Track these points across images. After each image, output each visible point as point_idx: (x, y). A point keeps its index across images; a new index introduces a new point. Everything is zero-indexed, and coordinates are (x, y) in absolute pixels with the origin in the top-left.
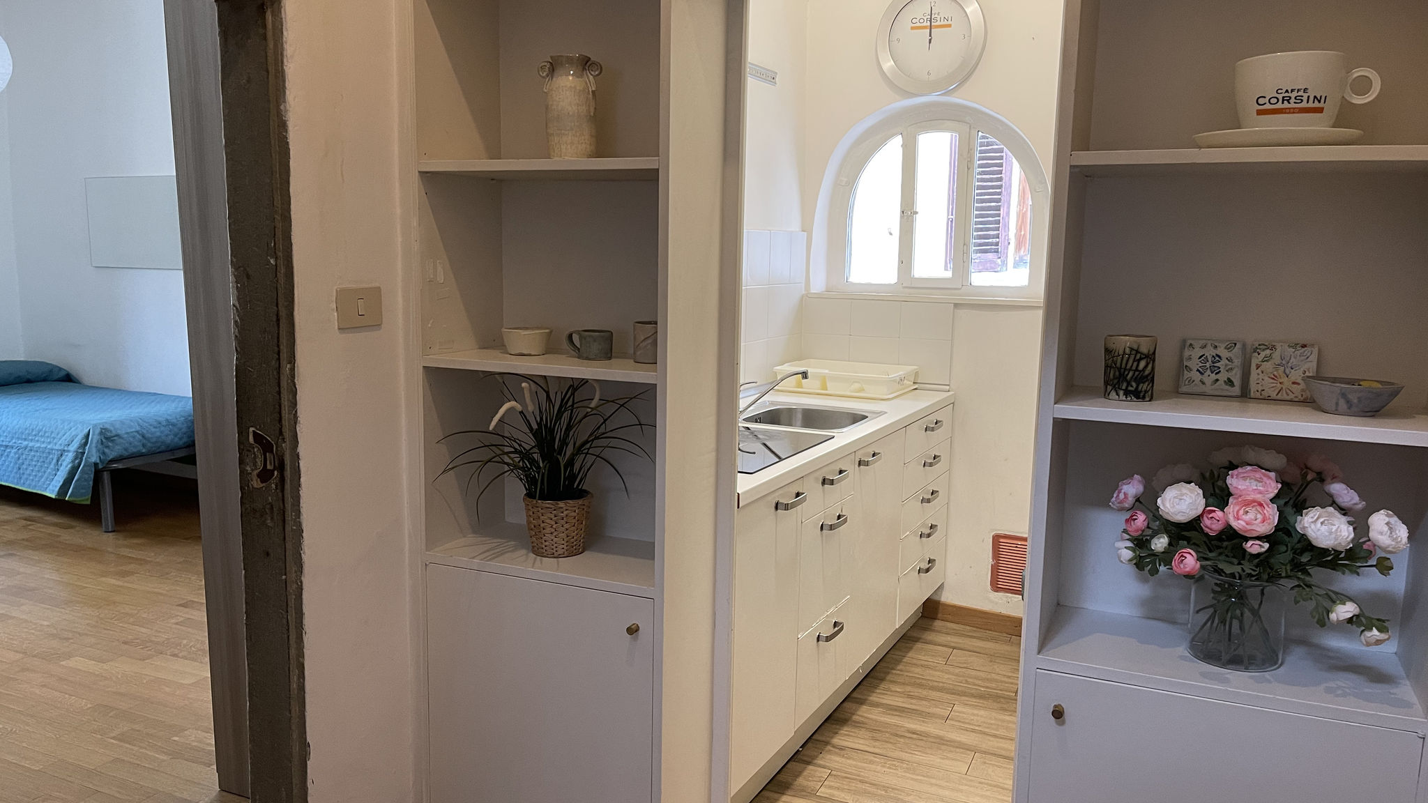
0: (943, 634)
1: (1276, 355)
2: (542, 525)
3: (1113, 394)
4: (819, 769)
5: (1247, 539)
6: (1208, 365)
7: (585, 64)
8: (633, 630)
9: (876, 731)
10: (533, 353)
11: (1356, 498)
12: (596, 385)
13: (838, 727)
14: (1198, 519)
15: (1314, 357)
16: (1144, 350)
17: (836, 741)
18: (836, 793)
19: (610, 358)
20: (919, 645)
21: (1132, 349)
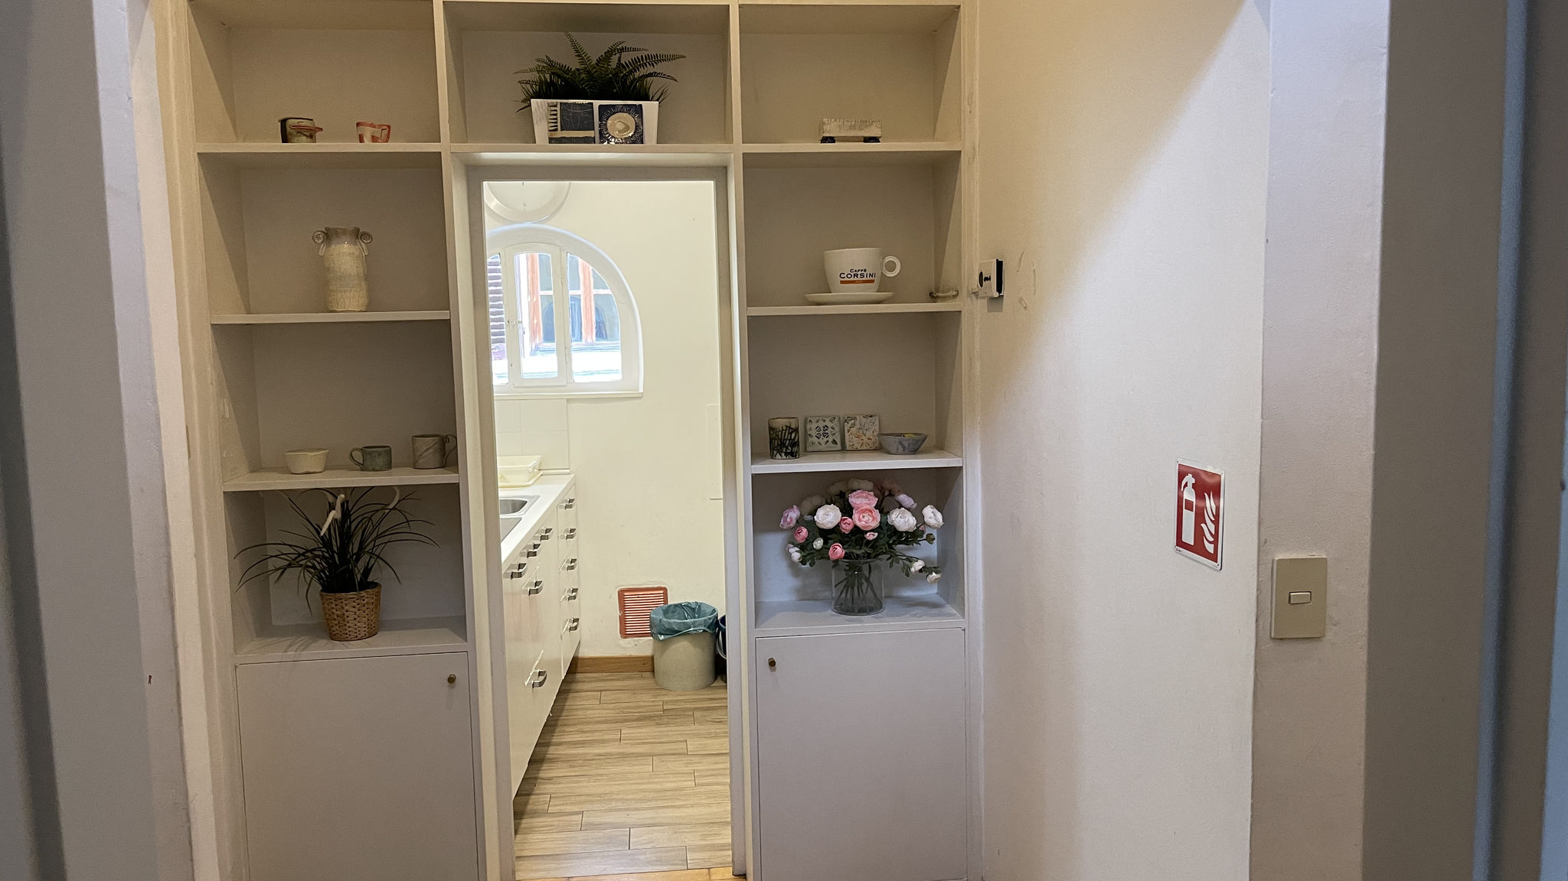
0: (586, 682)
1: (857, 423)
2: (346, 614)
3: (778, 456)
4: (541, 796)
5: (867, 532)
6: (821, 432)
7: (358, 235)
8: (451, 680)
9: (569, 761)
10: (317, 471)
11: (913, 502)
12: (397, 490)
13: (538, 765)
14: (838, 525)
15: (877, 423)
16: (793, 426)
17: (542, 775)
18: (563, 807)
19: (390, 467)
20: (571, 695)
21: (787, 426)
